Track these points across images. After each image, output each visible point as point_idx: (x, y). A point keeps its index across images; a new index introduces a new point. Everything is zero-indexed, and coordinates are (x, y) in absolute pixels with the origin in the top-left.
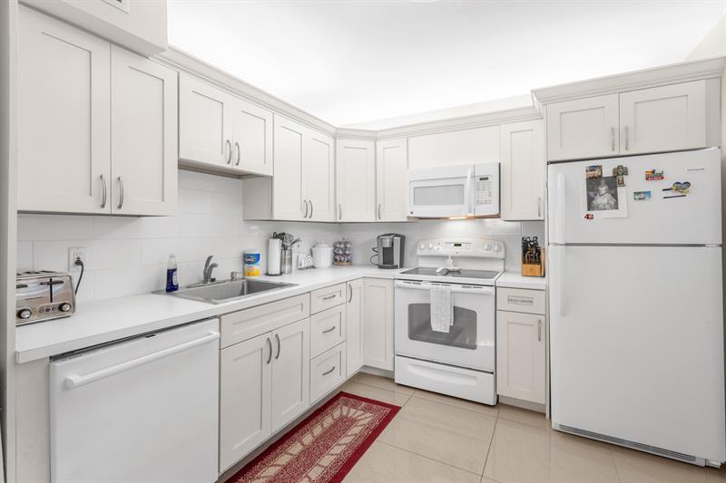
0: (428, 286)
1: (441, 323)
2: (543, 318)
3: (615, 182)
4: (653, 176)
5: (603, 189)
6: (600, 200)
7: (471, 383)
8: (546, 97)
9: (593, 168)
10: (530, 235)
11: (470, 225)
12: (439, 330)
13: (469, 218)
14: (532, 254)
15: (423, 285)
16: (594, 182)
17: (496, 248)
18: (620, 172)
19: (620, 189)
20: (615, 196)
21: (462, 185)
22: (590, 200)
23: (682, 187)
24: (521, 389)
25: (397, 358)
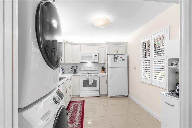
0: (88, 76)
1: (91, 83)
2: (107, 80)
3: (117, 58)
4: (121, 57)
5: (116, 59)
6: (116, 61)
7: (96, 93)
8: (108, 43)
9: (114, 56)
10: (103, 66)
11: (91, 64)
13: (91, 63)
14: (103, 69)
15: (86, 76)
16: (114, 58)
17: (97, 68)
18: (118, 56)
19: (118, 59)
20: (117, 60)
21: (92, 56)
22: (114, 60)
23: (124, 59)
24: (103, 92)
25: (81, 92)
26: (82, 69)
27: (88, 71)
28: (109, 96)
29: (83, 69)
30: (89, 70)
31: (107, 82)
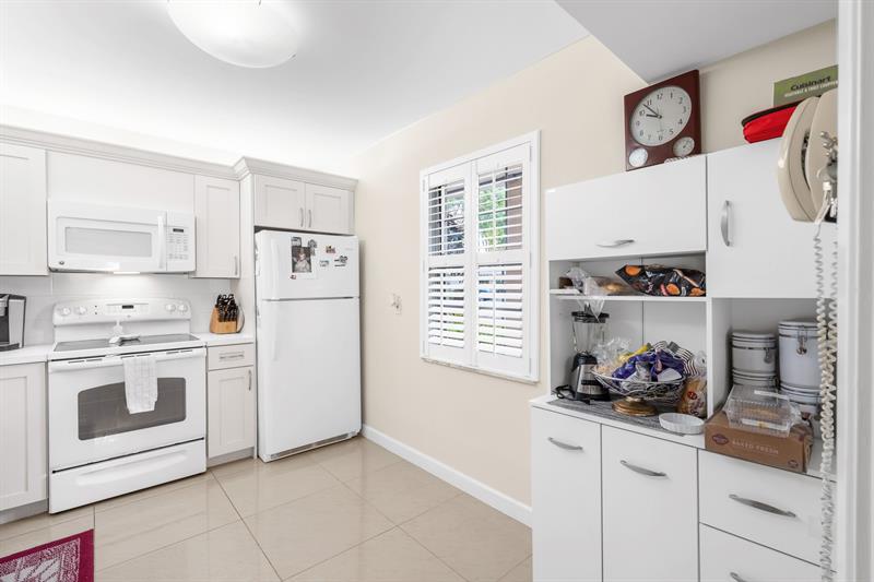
0: (118, 360)
1: (141, 401)
2: (253, 369)
3: (308, 252)
4: (330, 250)
5: (302, 256)
6: (300, 265)
7: (181, 458)
8: (257, 167)
9: (296, 239)
10: (226, 292)
12: (140, 411)
13: (142, 274)
14: (228, 310)
15: (104, 361)
16: (296, 251)
17: (182, 308)
18: (313, 244)
19: (312, 257)
20: (309, 262)
21: (149, 234)
22: (294, 264)
23: (343, 259)
25: (52, 476)
26: (58, 319)
27: (119, 328)
28: (266, 458)
29: (72, 318)
30: (121, 323)
31: (254, 383)
